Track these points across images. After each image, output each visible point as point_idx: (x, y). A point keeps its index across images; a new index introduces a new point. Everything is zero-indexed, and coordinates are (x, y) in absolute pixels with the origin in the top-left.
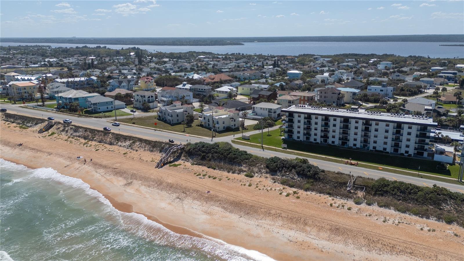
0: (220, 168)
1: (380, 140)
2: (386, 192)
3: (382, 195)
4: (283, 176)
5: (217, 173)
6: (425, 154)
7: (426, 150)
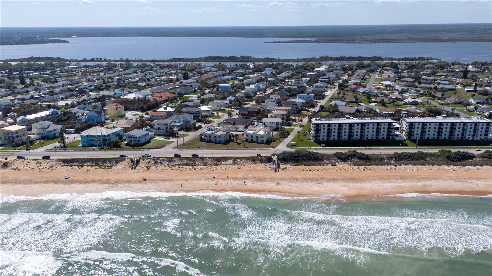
0: (314, 165)
1: (370, 134)
2: (402, 158)
3: (401, 160)
4: (351, 161)
5: (313, 167)
6: (391, 137)
7: (391, 135)
